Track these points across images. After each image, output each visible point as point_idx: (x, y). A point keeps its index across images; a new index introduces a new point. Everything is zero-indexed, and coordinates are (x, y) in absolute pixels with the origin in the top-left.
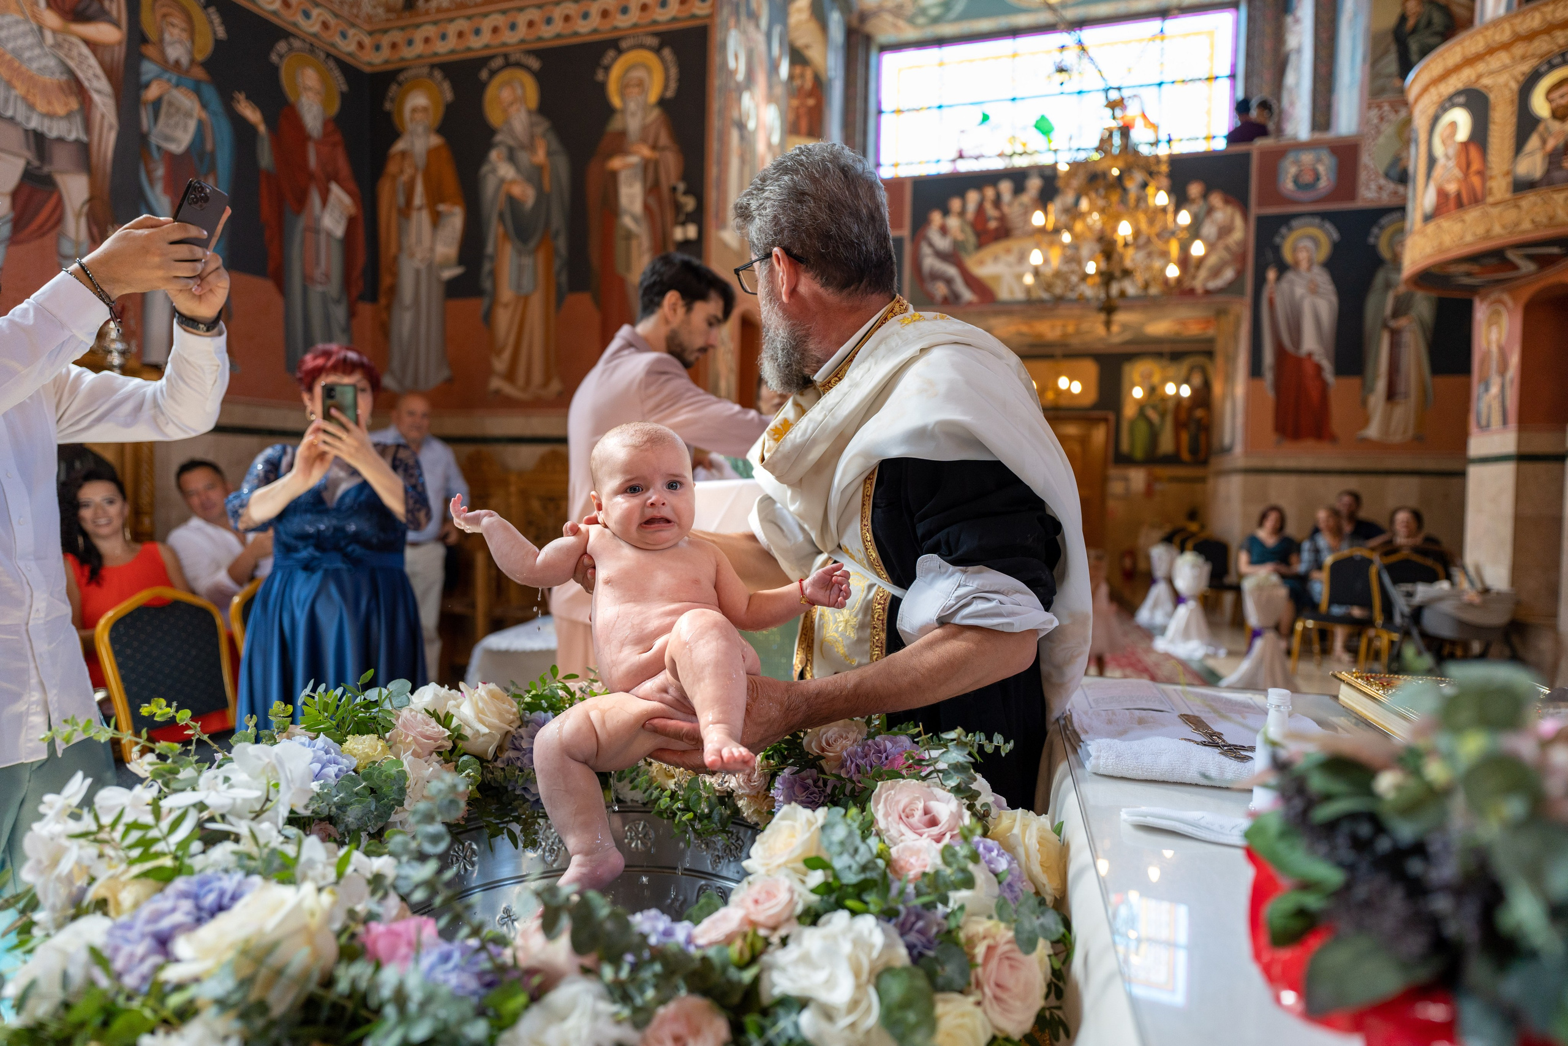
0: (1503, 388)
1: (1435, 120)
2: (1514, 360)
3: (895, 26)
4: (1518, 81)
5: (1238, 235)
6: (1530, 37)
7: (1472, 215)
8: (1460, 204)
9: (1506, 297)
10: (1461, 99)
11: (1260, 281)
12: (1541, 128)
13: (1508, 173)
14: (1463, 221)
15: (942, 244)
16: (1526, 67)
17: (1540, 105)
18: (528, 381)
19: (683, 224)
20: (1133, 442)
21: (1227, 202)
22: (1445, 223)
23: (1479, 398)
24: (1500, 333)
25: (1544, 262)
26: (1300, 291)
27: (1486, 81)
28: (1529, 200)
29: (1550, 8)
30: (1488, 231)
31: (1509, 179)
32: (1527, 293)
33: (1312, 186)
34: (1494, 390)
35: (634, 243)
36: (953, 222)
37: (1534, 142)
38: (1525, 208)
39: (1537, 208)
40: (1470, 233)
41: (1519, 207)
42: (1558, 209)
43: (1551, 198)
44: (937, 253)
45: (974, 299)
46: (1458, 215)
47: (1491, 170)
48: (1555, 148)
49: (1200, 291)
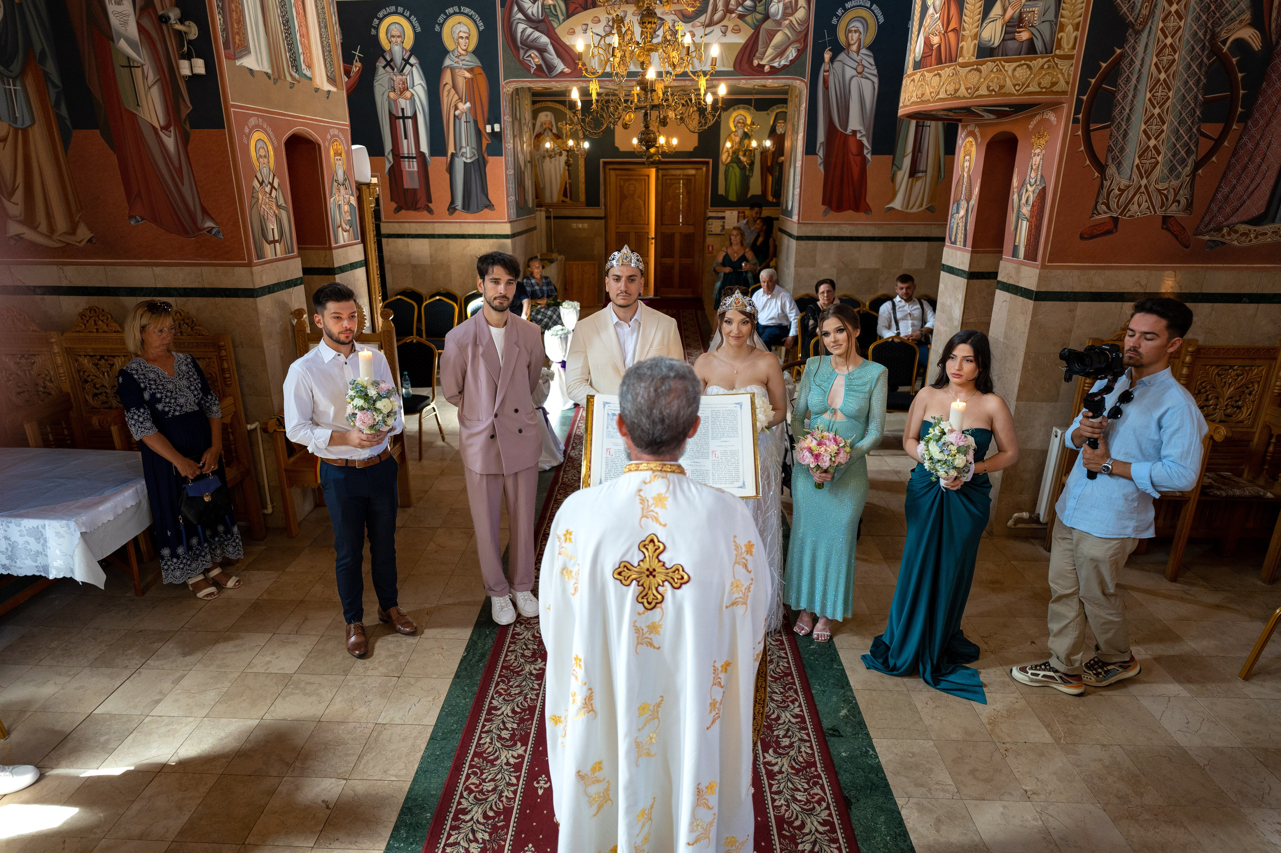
0: (967, 210)
2: (976, 191)
7: (947, 71)
8: (939, 61)
9: (977, 130)
13: (976, 36)
14: (939, 74)
15: (533, 9)
18: (51, 227)
20: (727, 186)
23: (952, 214)
24: (970, 161)
25: (1002, 113)
26: (849, 73)
28: (988, 66)
30: (956, 91)
31: (976, 42)
32: (989, 135)
34: (962, 212)
35: (137, 72)
37: (997, 10)
38: (984, 74)
39: (993, 75)
40: (943, 90)
41: (980, 71)
42: (1007, 79)
43: (1003, 67)
44: (529, 19)
45: (567, 70)
46: (937, 69)
47: (964, 30)
48: (1012, 18)
49: (767, 68)
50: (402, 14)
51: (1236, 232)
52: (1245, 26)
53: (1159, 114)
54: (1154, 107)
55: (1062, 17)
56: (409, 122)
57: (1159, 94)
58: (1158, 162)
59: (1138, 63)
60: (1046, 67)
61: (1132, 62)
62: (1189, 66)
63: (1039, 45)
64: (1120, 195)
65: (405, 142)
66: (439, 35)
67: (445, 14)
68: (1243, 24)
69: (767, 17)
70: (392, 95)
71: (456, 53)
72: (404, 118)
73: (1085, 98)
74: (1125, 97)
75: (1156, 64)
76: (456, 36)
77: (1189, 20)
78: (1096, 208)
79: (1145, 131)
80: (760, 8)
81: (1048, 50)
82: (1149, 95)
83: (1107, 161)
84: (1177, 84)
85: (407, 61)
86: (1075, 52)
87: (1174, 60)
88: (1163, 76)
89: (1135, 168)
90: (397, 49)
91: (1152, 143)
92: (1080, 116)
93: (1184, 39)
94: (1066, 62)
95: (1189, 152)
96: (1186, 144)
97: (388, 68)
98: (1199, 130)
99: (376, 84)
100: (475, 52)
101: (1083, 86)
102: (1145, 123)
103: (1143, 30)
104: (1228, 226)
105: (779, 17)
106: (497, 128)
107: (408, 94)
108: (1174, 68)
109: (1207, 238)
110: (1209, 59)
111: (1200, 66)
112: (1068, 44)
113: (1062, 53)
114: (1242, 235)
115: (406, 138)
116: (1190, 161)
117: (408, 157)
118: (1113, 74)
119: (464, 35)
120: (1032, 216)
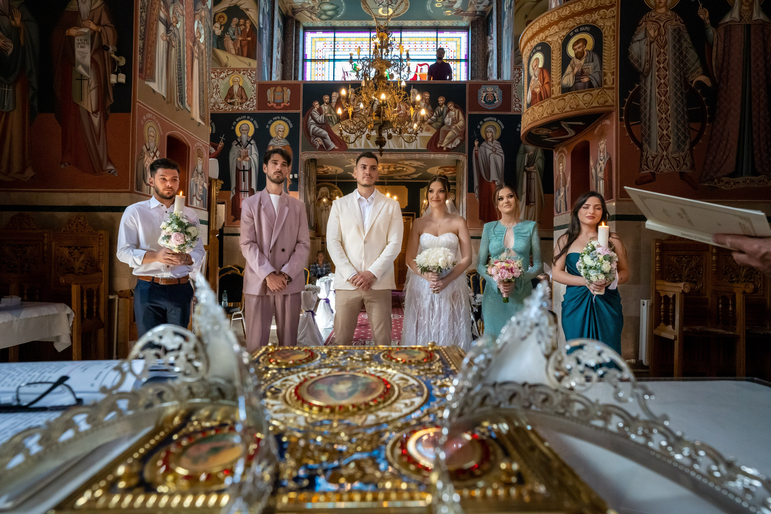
0: (565, 191)
1: (530, 58)
2: (569, 179)
3: (311, 18)
4: (561, 40)
5: (461, 123)
6: (566, 19)
7: (546, 103)
8: (541, 99)
9: (565, 149)
10: (540, 48)
11: (471, 146)
12: (572, 62)
13: (559, 83)
14: (542, 106)
15: (320, 118)
16: (564, 33)
17: (571, 53)
18: (9, 170)
19: (117, 74)
21: (455, 107)
22: (536, 108)
23: (556, 198)
24: (563, 165)
25: (578, 130)
26: (489, 152)
27: (549, 39)
28: (568, 96)
29: (573, 5)
30: (553, 111)
31: (560, 86)
32: (572, 147)
33: (492, 102)
34: (562, 194)
35: (85, 83)
36: (325, 107)
37: (569, 69)
38: (567, 101)
39: (572, 101)
40: (545, 112)
41: (564, 100)
42: (580, 102)
43: (577, 96)
44: (317, 123)
45: (336, 148)
46: (540, 104)
47: (553, 81)
48: (577, 72)
49: (445, 149)
50: (249, 120)
51: (722, 181)
52: (700, 75)
53: (665, 118)
54: (662, 114)
55: (604, 69)
56: (247, 173)
57: (663, 107)
58: (670, 143)
59: (648, 91)
60: (600, 93)
61: (645, 91)
62: (676, 94)
63: (594, 83)
64: (653, 160)
65: (243, 183)
66: (268, 129)
67: (272, 120)
68: (700, 73)
69: (443, 124)
70: (239, 159)
71: (276, 139)
72: (244, 171)
73: (624, 108)
74: (645, 108)
75: (658, 92)
76: (277, 130)
77: (671, 71)
78: (641, 167)
79: (660, 126)
80: (440, 120)
81: (600, 86)
82: (658, 108)
83: (642, 141)
84: (671, 102)
85: (249, 142)
86: (614, 86)
87: (667, 91)
88: (663, 98)
89: (658, 146)
90: (244, 136)
91: (665, 132)
92: (623, 117)
93: (670, 80)
94: (611, 90)
95: (686, 137)
96: (683, 134)
97: (238, 146)
98: (688, 126)
99: (231, 153)
100: (287, 138)
101: (622, 103)
102: (659, 122)
103: (648, 74)
104: (717, 178)
105: (450, 124)
106: (296, 176)
107: (248, 159)
108: (668, 95)
109: (706, 184)
110: (686, 90)
111: (682, 93)
112: (610, 82)
113: (607, 86)
114: (726, 183)
115: (244, 181)
116: (688, 142)
117: (244, 191)
118: (637, 96)
119: (281, 130)
120: (605, 176)
